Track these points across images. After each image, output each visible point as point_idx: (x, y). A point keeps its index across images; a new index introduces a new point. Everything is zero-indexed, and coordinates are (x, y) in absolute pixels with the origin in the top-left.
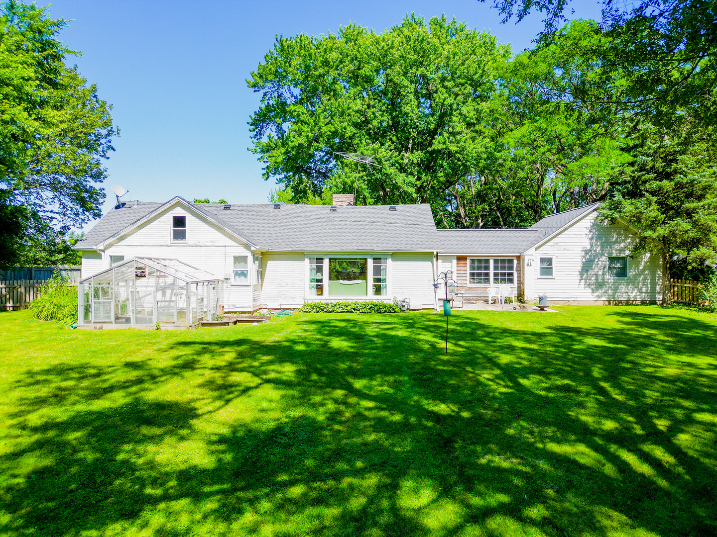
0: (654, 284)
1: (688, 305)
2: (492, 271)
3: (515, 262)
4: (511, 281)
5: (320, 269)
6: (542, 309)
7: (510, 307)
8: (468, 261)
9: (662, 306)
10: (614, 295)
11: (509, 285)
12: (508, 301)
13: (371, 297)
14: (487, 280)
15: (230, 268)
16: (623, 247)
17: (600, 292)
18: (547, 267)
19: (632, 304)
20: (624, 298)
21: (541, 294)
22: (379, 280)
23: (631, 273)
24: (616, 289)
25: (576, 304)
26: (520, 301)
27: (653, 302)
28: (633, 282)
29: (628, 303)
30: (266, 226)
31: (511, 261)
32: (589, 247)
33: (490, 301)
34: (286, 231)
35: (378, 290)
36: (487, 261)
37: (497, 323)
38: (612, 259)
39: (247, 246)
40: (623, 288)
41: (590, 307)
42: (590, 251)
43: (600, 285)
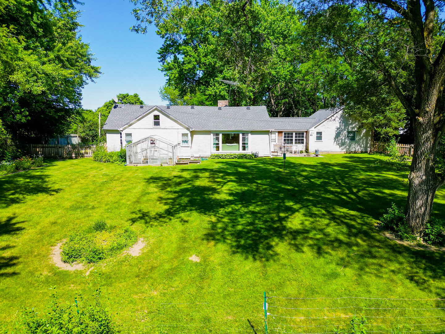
0: (367, 143)
1: (381, 153)
2: (294, 138)
3: (305, 134)
4: (303, 143)
5: (217, 139)
6: (317, 156)
7: (302, 155)
8: (283, 134)
9: (369, 154)
10: (349, 148)
11: (301, 145)
12: (301, 152)
13: (241, 152)
14: (292, 143)
15: (180, 139)
16: (354, 126)
17: (343, 147)
18: (319, 136)
19: (356, 153)
20: (353, 150)
21: (316, 149)
22: (245, 144)
23: (357, 139)
24: (350, 146)
25: (332, 153)
26: (307, 152)
27: (366, 152)
28: (358, 142)
29: (355, 152)
30: (190, 118)
31: (303, 134)
32: (339, 126)
33: (293, 152)
34: (200, 120)
35: (244, 148)
36: (292, 134)
37: (298, 162)
38: (349, 132)
39: (188, 129)
40: (353, 146)
41: (338, 155)
42: (339, 128)
43: (343, 144)
